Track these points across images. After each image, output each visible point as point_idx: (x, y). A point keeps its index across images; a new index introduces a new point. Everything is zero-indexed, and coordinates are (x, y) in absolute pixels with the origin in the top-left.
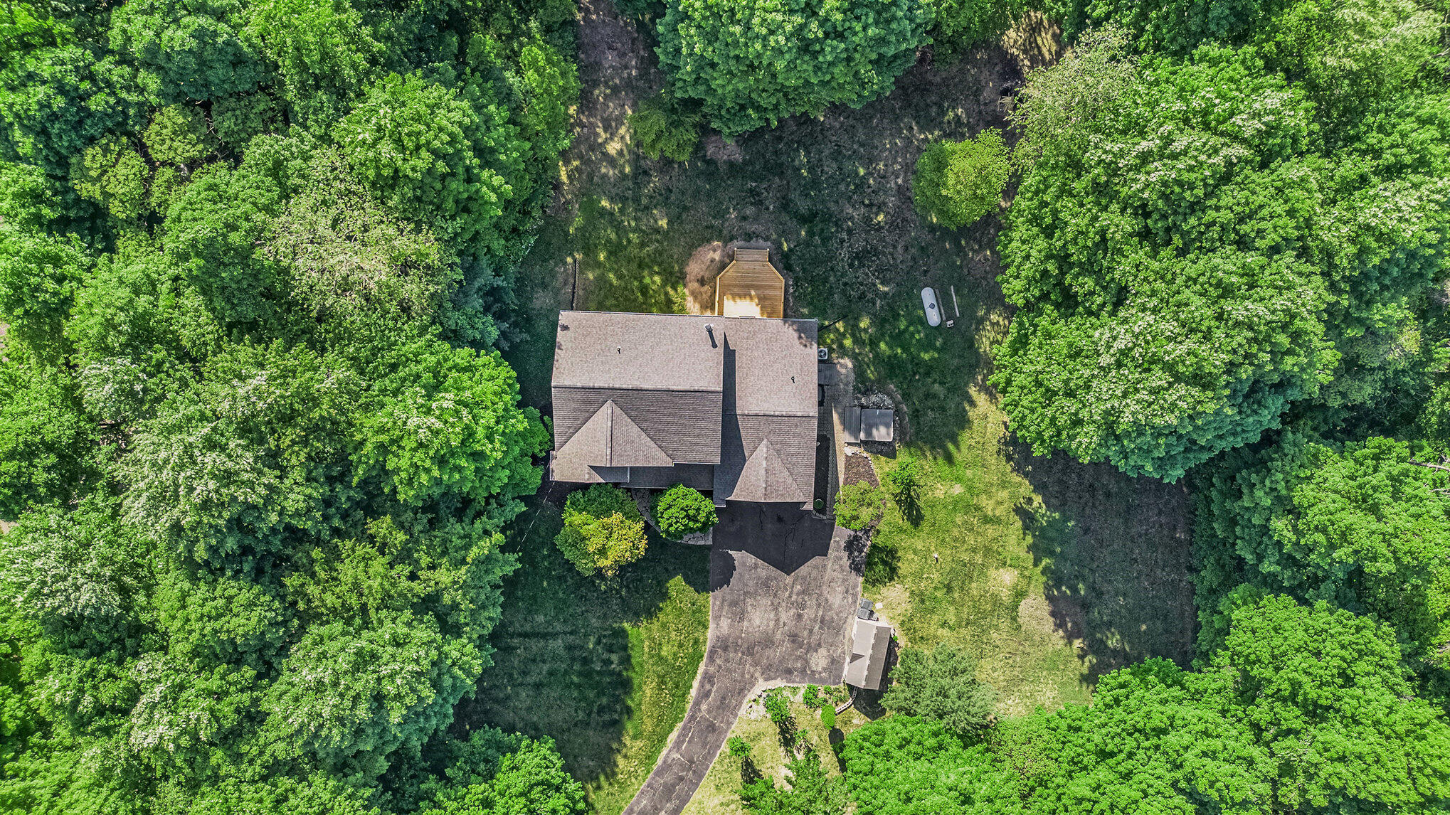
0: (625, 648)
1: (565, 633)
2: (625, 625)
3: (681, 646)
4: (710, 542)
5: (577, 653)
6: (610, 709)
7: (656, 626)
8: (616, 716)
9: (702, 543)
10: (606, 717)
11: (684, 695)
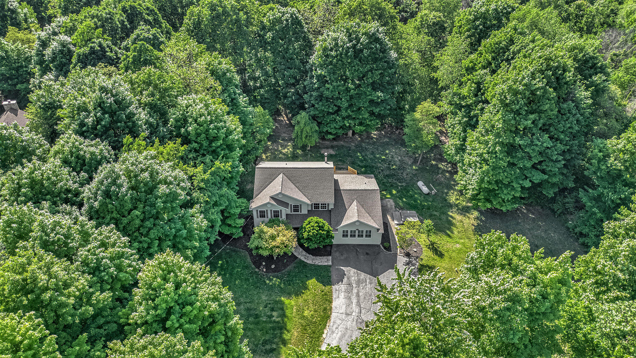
0: (282, 309)
1: (245, 303)
2: (283, 299)
3: (315, 311)
4: (330, 263)
5: (252, 312)
6: (271, 342)
7: (300, 300)
8: (274, 346)
9: (326, 264)
10: (268, 347)
11: (318, 338)
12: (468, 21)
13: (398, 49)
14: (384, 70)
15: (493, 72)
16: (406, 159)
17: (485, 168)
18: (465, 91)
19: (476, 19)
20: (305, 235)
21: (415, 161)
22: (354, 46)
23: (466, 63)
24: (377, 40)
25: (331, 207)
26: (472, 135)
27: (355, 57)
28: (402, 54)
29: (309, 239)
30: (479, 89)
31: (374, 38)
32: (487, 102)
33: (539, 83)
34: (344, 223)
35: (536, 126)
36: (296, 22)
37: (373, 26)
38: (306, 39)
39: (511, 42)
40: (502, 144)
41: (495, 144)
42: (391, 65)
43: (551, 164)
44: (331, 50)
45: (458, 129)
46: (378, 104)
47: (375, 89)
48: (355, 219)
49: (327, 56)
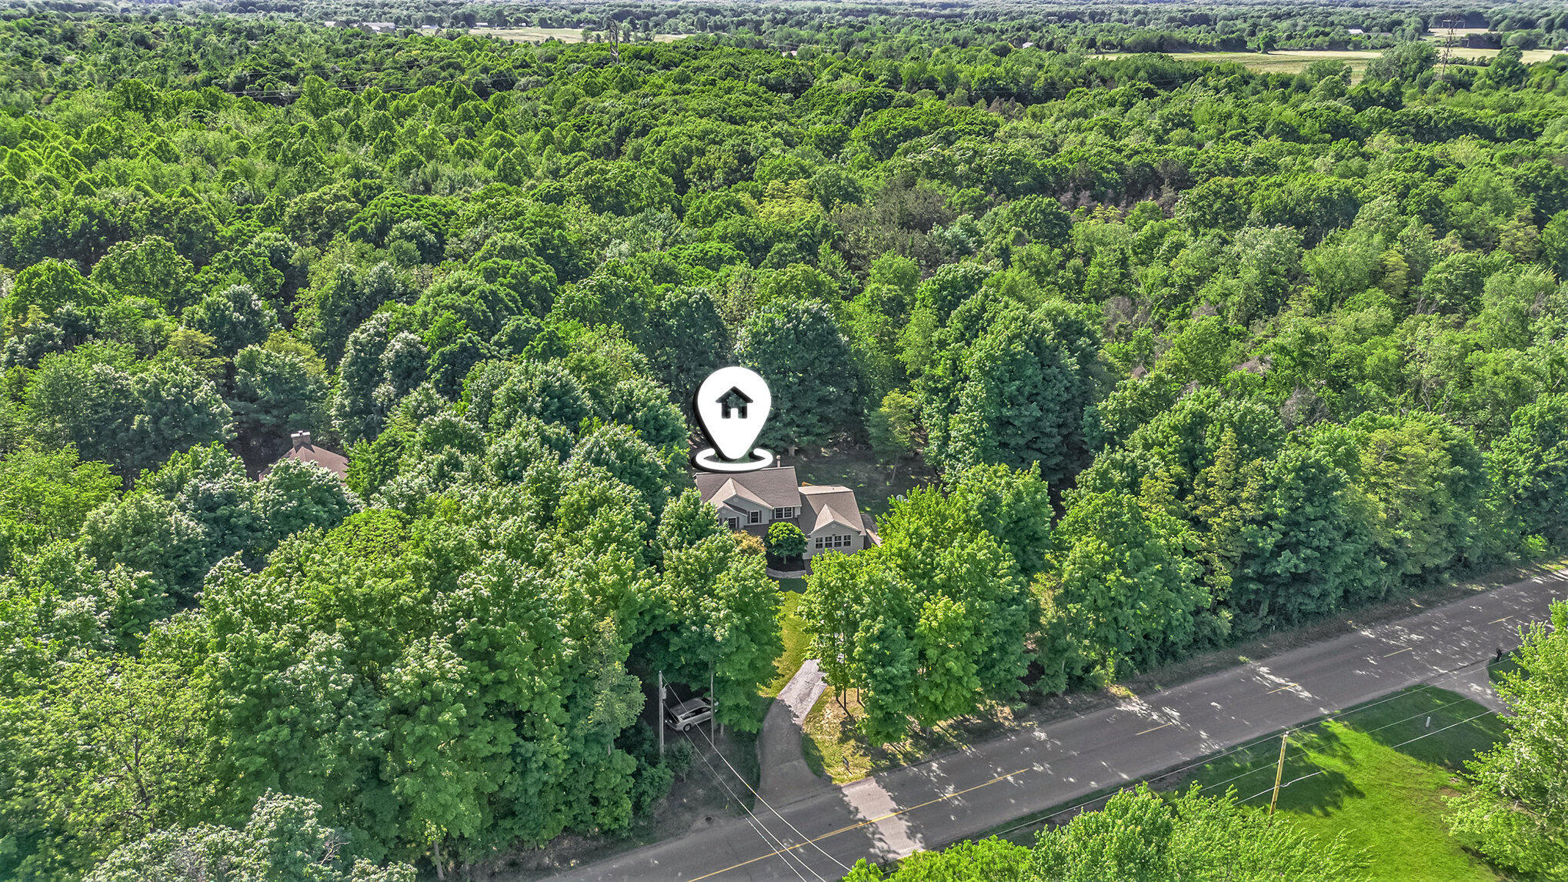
9: (801, 577)
12: (932, 291)
13: (847, 331)
14: (835, 357)
15: (969, 344)
16: (875, 476)
17: (973, 450)
18: (939, 371)
19: (942, 288)
20: (773, 541)
21: (888, 477)
22: (795, 327)
23: (936, 336)
24: (822, 319)
25: (798, 513)
26: (954, 419)
27: (799, 342)
28: (854, 337)
29: (779, 545)
30: (954, 366)
31: (817, 318)
32: (966, 378)
33: (1018, 347)
34: (817, 528)
35: (1022, 394)
36: (708, 304)
37: (814, 304)
38: (719, 325)
39: (983, 309)
40: (988, 419)
41: (981, 422)
42: (843, 351)
43: (1045, 439)
44: (766, 334)
45: (937, 418)
46: (829, 402)
47: (825, 383)
48: (831, 520)
49: (759, 343)
